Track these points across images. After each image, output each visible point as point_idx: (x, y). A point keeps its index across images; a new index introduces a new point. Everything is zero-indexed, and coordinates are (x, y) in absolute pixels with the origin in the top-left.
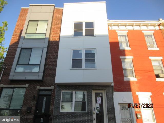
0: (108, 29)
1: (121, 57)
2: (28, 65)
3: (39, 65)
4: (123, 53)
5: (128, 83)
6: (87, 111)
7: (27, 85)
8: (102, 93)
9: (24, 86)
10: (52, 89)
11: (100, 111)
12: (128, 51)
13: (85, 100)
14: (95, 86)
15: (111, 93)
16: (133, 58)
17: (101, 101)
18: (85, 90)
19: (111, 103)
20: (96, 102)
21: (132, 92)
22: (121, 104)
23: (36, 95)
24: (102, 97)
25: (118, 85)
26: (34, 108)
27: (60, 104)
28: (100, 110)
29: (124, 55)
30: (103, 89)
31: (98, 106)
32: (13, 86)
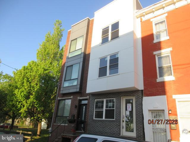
0: (140, 21)
1: (155, 53)
2: (71, 80)
3: (77, 79)
4: (158, 46)
5: (163, 84)
6: (115, 119)
7: (72, 97)
8: (132, 100)
9: (70, 98)
10: (87, 99)
11: (130, 119)
12: (166, 41)
13: (114, 108)
14: (124, 92)
15: (140, 99)
16: (172, 50)
17: (131, 108)
18: (113, 98)
19: (139, 110)
20: (126, 110)
21: (166, 96)
22: (153, 111)
23: (77, 105)
24: (132, 104)
25: (149, 89)
26: (76, 116)
27: (93, 112)
28: (130, 117)
29: (160, 49)
30: (132, 95)
31: (128, 113)
32: (64, 98)
